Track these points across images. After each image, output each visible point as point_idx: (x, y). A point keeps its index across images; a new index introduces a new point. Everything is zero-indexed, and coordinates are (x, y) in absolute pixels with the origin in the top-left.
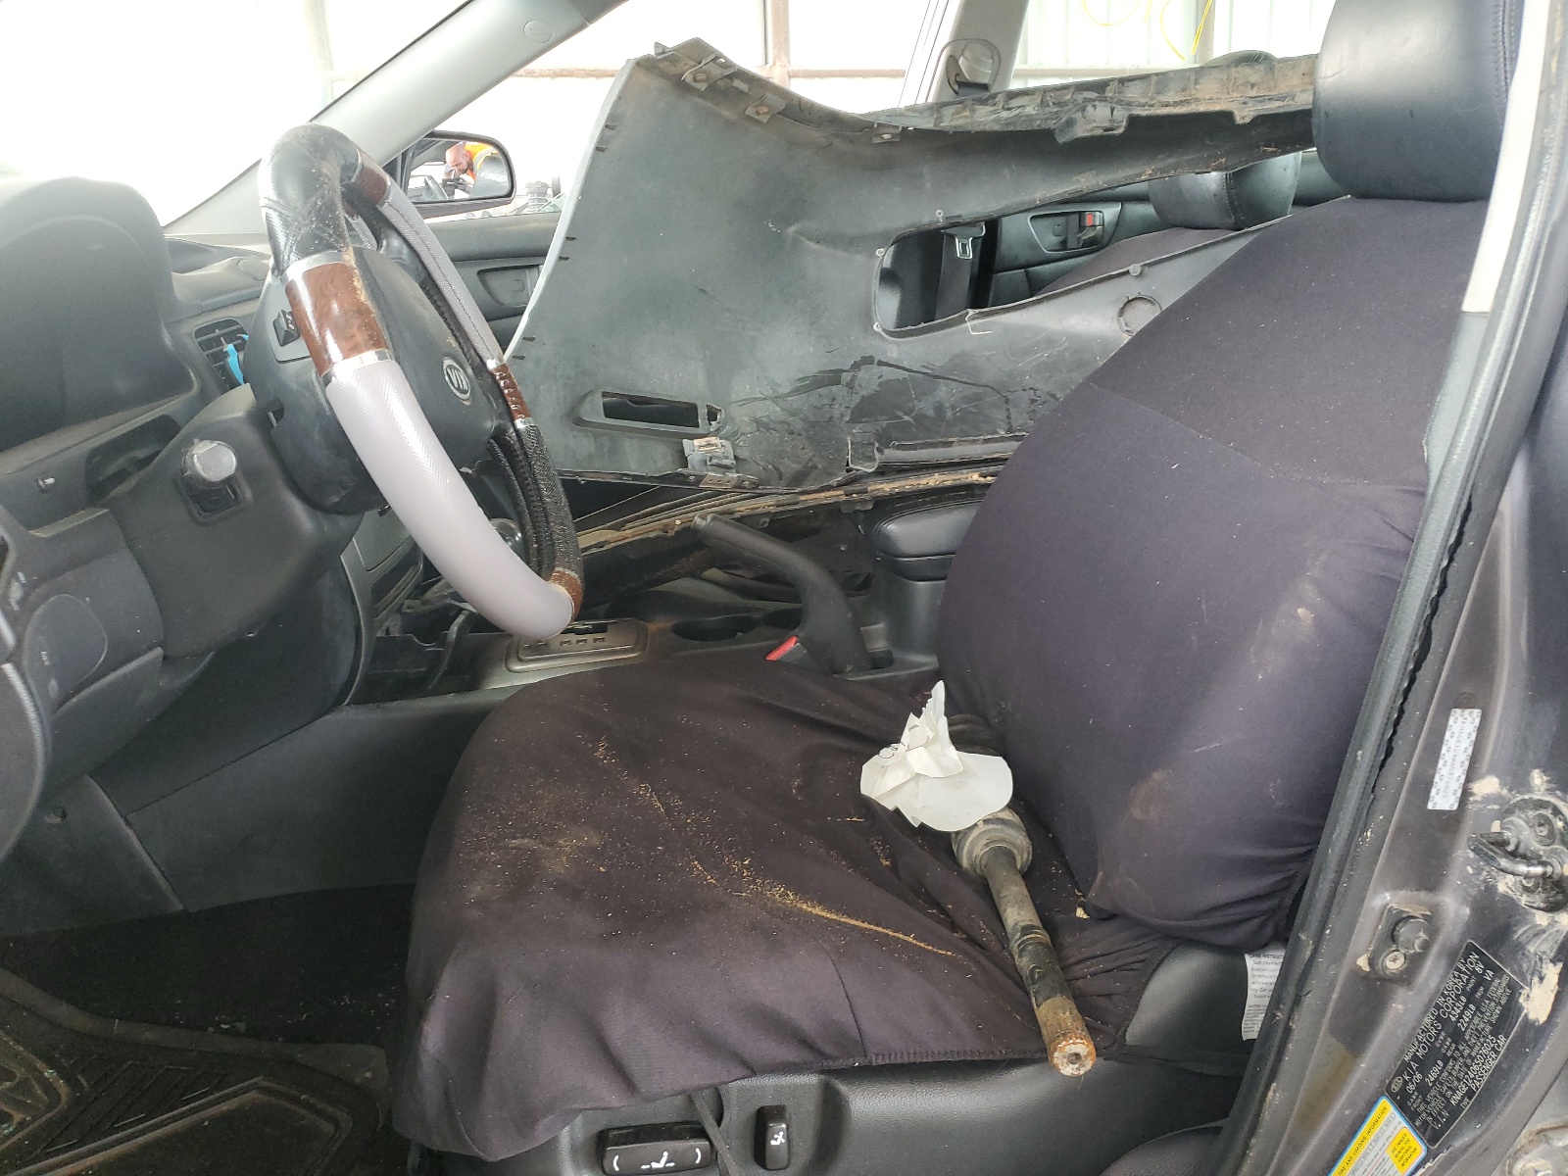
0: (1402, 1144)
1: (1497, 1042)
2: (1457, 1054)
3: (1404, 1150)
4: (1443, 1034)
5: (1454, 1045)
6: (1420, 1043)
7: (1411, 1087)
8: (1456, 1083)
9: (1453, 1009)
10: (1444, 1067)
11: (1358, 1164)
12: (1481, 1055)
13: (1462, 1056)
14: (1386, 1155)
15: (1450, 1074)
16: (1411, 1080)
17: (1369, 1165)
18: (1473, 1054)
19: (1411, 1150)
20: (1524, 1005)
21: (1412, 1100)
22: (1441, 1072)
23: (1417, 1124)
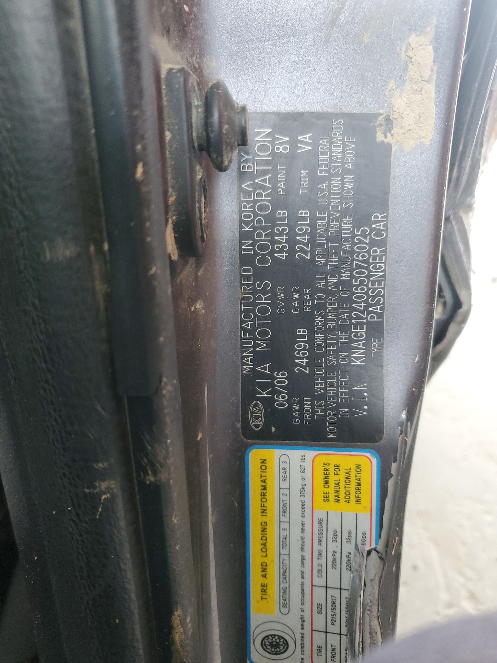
0: (332, 479)
1: (372, 230)
2: (319, 298)
3: (342, 485)
4: (280, 289)
5: (307, 291)
6: (251, 332)
7: (281, 400)
8: (344, 336)
9: (273, 242)
10: (311, 331)
11: (281, 563)
12: (358, 266)
13: (330, 293)
14: (320, 514)
15: (326, 332)
16: (274, 392)
17: (303, 549)
18: (345, 277)
19: (353, 474)
20: (389, 139)
21: (296, 414)
22: (311, 341)
23: (331, 435)
